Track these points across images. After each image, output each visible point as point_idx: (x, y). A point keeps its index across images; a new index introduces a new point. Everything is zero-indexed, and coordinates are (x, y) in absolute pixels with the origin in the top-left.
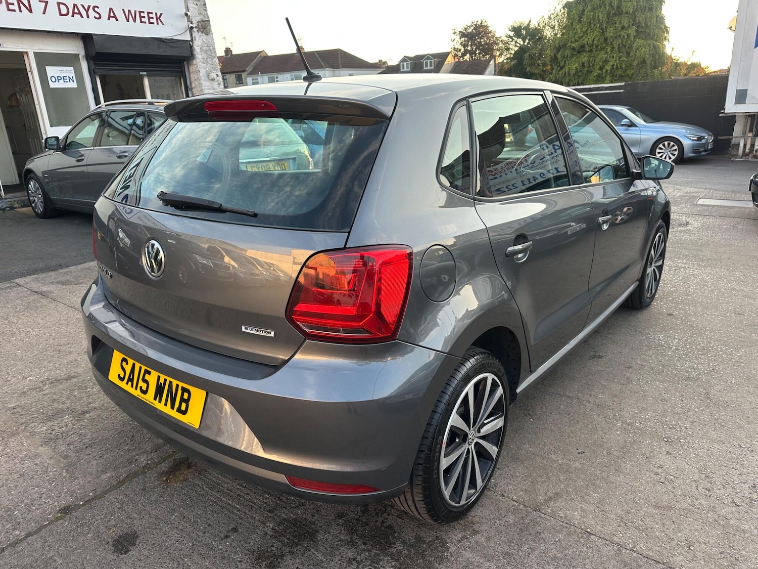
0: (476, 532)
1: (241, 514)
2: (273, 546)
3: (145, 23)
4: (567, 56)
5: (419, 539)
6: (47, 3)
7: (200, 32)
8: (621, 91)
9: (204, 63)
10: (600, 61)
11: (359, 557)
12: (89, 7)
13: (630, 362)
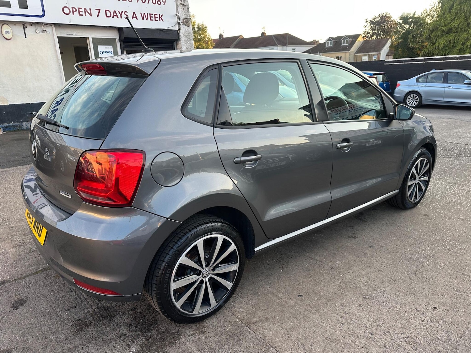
0: (202, 332)
1: (83, 299)
2: (88, 319)
3: (153, 20)
4: (438, 36)
5: (167, 330)
6: (99, 10)
7: (184, 25)
8: (468, 60)
9: (185, 43)
10: (463, 39)
11: (128, 334)
12: (122, 12)
13: (374, 243)
